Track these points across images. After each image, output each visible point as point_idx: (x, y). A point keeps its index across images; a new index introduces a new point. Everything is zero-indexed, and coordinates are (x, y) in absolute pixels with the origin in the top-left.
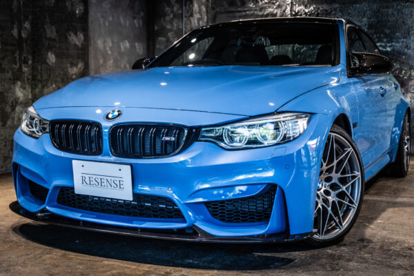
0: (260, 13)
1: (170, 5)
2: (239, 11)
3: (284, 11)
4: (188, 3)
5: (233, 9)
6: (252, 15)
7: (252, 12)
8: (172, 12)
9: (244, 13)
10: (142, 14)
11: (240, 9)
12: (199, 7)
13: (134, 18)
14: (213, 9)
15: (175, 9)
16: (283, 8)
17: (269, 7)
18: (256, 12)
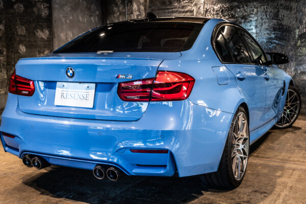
0: (182, 10)
1: (117, 5)
2: (168, 9)
3: (199, 8)
4: (129, 4)
5: (164, 7)
6: (177, 11)
7: (176, 9)
8: (119, 11)
9: (171, 10)
10: (97, 13)
11: (168, 7)
12: (138, 6)
13: (91, 16)
14: (150, 7)
15: (121, 9)
16: (198, 6)
17: (188, 5)
18: (179, 9)
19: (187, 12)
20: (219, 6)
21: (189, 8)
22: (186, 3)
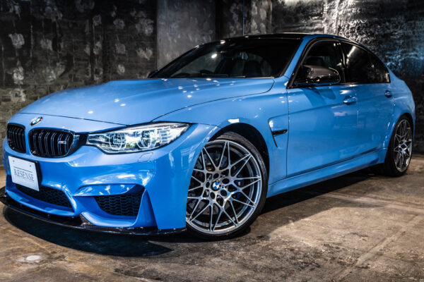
0: (310, 28)
1: (233, 23)
2: (294, 27)
3: (331, 26)
4: (247, 21)
5: (289, 25)
6: (304, 29)
7: (303, 28)
8: (235, 29)
9: (297, 29)
10: (211, 32)
11: (294, 25)
12: (258, 24)
13: (203, 35)
14: (273, 25)
15: (237, 27)
16: (330, 24)
17: (318, 23)
18: (307, 27)
19: (316, 30)
20: (355, 22)
21: (318, 26)
22: (315, 19)
